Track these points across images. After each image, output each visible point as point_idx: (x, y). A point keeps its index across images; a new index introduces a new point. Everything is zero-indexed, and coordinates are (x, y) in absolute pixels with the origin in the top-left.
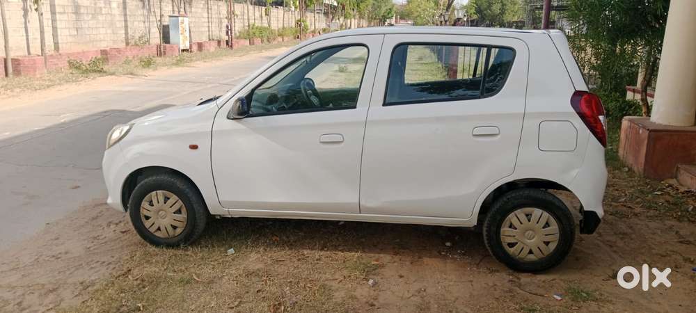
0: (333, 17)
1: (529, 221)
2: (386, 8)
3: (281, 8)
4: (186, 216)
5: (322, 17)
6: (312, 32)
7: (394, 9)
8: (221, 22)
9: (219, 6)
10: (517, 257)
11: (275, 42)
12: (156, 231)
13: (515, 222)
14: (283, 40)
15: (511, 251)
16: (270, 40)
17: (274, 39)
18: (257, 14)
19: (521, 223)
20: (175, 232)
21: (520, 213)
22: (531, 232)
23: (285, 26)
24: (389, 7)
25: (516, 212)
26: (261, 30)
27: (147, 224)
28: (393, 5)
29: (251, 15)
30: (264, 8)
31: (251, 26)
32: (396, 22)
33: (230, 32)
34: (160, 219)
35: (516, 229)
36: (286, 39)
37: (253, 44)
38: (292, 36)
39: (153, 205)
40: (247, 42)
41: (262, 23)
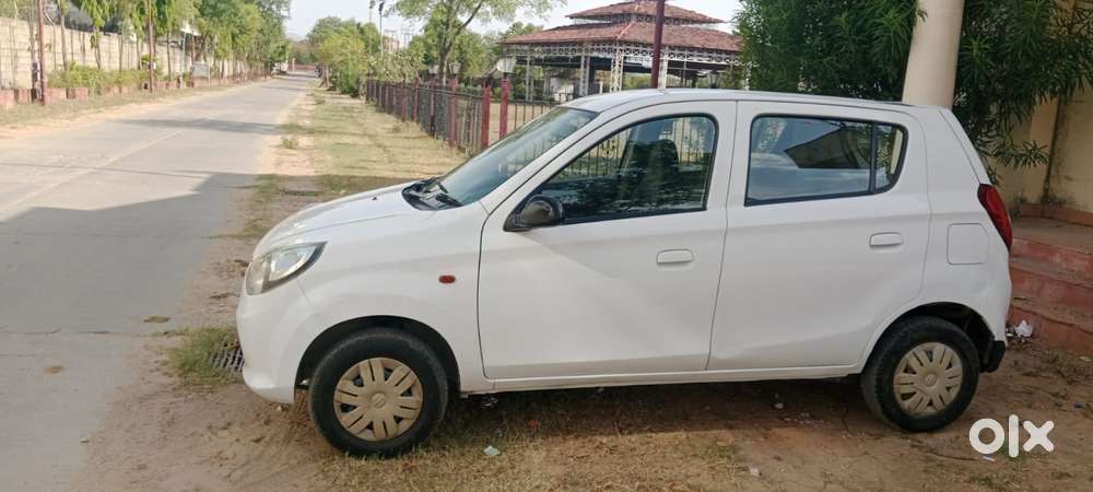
0: (198, 56)
1: (931, 361)
2: (276, 45)
3: (114, 36)
4: (420, 399)
5: (179, 55)
6: (165, 79)
7: (289, 47)
8: (16, 56)
9: (12, 29)
10: (913, 412)
11: (109, 95)
12: (362, 431)
13: (914, 363)
14: (120, 91)
15: (906, 404)
16: (102, 91)
17: (108, 89)
18: (77, 46)
19: (922, 364)
20: (398, 428)
21: (919, 350)
22: (932, 376)
23: (124, 66)
24: (281, 44)
25: (914, 349)
26: (86, 73)
27: (345, 419)
28: (288, 42)
29: (67, 47)
30: (88, 36)
31: (69, 65)
32: (290, 68)
33: (39, 74)
34: (374, 408)
35: (914, 373)
36: (125, 90)
37: (74, 97)
38: (135, 85)
39: (362, 385)
40: (63, 94)
41: (84, 61)
